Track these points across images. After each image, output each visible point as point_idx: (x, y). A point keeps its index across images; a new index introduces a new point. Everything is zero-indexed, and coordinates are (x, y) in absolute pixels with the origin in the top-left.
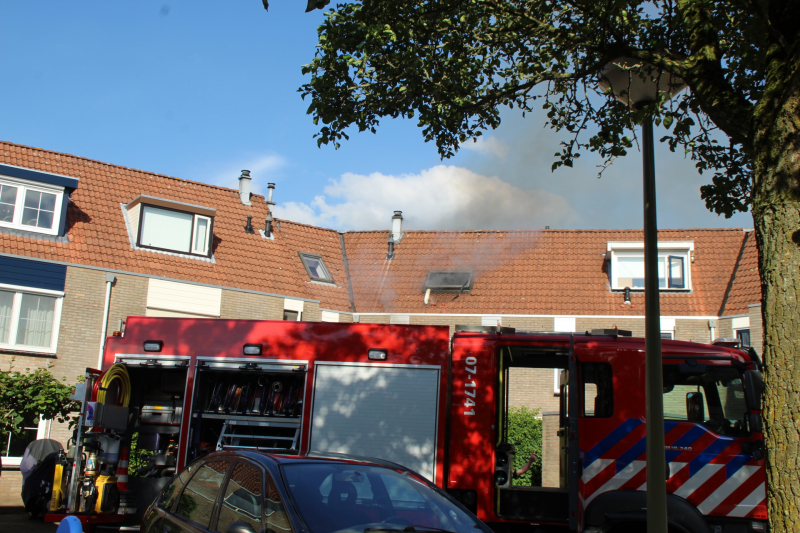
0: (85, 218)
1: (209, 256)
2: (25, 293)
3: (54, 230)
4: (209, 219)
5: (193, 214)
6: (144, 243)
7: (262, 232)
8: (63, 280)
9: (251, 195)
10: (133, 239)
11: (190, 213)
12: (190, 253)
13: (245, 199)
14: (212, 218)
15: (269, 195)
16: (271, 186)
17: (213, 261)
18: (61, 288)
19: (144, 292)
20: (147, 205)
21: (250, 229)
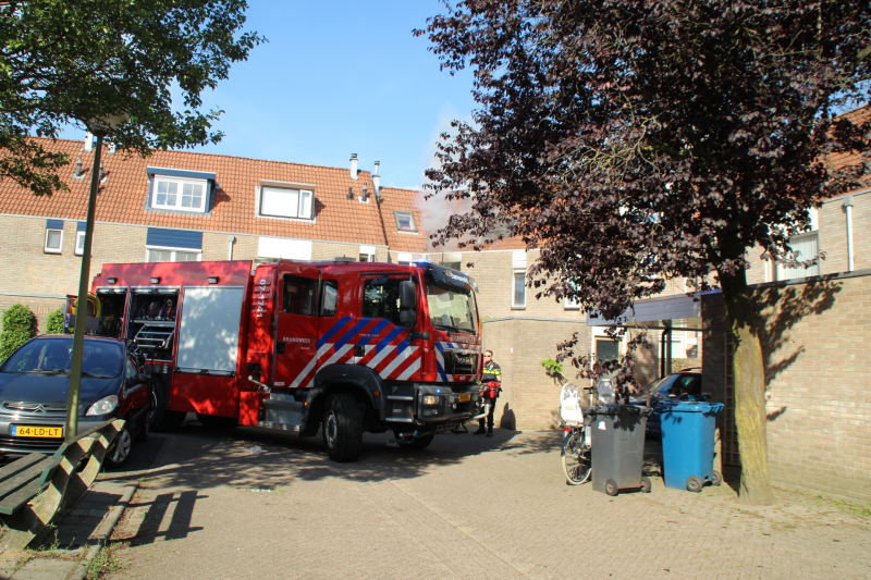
0: (227, 198)
1: (312, 219)
2: (177, 252)
3: (202, 208)
4: (311, 192)
5: (298, 189)
6: (264, 212)
7: (360, 198)
8: (201, 241)
9: (359, 171)
10: (257, 211)
11: (297, 189)
12: (297, 218)
13: (354, 175)
14: (313, 191)
15: (375, 170)
16: (377, 164)
17: (314, 222)
18: (200, 246)
19: (256, 246)
20: (264, 186)
21: (351, 196)
